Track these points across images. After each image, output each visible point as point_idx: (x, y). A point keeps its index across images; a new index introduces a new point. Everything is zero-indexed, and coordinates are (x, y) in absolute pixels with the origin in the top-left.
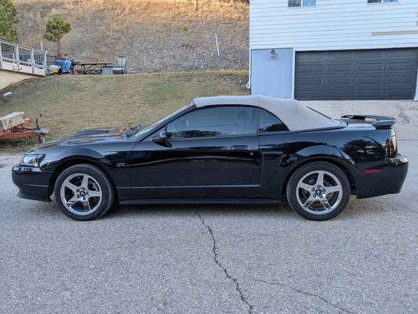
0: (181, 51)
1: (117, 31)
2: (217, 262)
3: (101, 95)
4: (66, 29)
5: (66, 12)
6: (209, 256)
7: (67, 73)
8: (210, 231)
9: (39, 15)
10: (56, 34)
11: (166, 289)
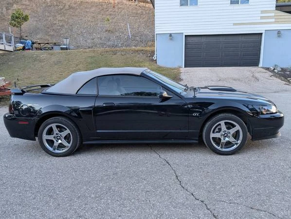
0: (105, 34)
1: (61, 21)
2: (183, 188)
3: (56, 64)
4: (26, 19)
5: (24, 7)
6: (175, 183)
7: (29, 49)
8: (168, 163)
9: (4, 9)
10: (18, 22)
11: (156, 212)
